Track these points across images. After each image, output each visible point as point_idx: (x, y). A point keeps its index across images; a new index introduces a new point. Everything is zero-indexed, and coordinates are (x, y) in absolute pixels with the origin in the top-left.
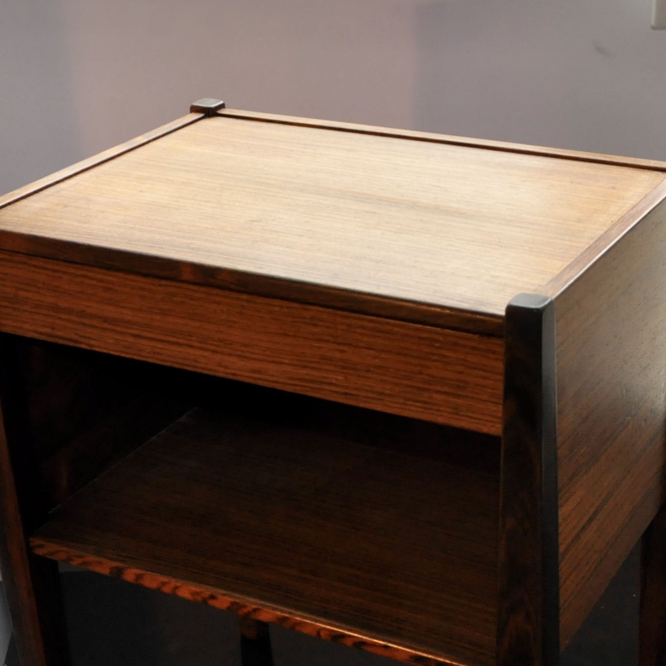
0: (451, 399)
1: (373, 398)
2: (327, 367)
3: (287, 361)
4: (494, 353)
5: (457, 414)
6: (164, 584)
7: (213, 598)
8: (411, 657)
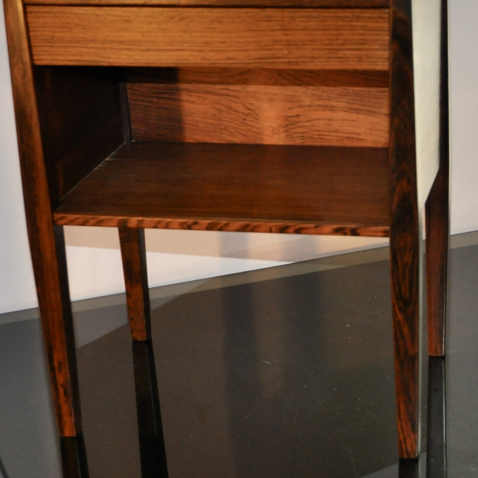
0: (357, 52)
1: (307, 62)
2: (278, 47)
3: (250, 48)
4: (382, 18)
5: (360, 61)
6: (159, 222)
7: (195, 223)
8: (334, 230)
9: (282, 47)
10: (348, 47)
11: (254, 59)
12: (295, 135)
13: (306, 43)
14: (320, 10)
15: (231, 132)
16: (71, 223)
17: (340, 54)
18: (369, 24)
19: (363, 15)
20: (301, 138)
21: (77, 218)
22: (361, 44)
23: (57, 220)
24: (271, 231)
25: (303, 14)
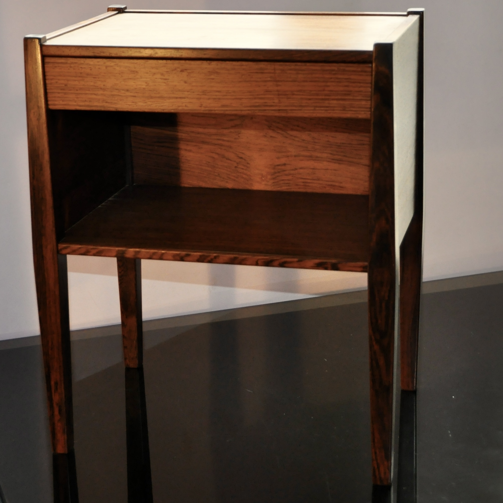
0: (341, 102)
1: (295, 110)
2: (270, 96)
3: (243, 97)
4: (365, 72)
5: (344, 110)
6: (154, 254)
7: (188, 255)
8: (316, 264)
9: (272, 96)
10: (333, 97)
11: (247, 107)
12: (282, 182)
13: (296, 93)
14: (308, 64)
15: (223, 178)
16: (73, 252)
17: (326, 103)
18: (353, 77)
19: (347, 69)
20: (287, 185)
21: (80, 248)
22: (345, 95)
23: (61, 250)
24: (257, 264)
25: (293, 67)
